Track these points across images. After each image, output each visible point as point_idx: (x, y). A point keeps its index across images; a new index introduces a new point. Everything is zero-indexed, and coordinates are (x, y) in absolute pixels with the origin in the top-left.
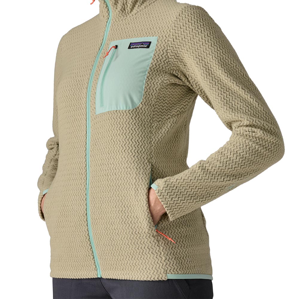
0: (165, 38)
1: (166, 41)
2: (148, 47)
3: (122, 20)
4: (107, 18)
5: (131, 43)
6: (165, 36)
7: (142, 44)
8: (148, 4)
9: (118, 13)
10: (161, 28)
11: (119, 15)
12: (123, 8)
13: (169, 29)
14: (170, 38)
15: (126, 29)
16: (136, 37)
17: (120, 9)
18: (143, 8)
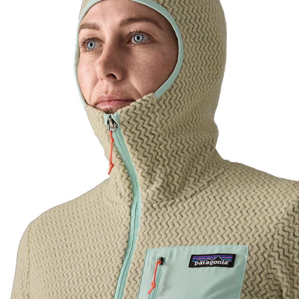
0: (262, 249)
1: (266, 255)
2: (231, 265)
3: (165, 206)
4: (130, 199)
5: (192, 256)
6: (262, 246)
7: (218, 259)
8: (213, 177)
9: (157, 192)
10: (254, 230)
11: (158, 197)
12: (165, 182)
13: (271, 233)
14: (273, 251)
15: (177, 225)
16: (201, 243)
17: (160, 184)
18: (204, 185)
